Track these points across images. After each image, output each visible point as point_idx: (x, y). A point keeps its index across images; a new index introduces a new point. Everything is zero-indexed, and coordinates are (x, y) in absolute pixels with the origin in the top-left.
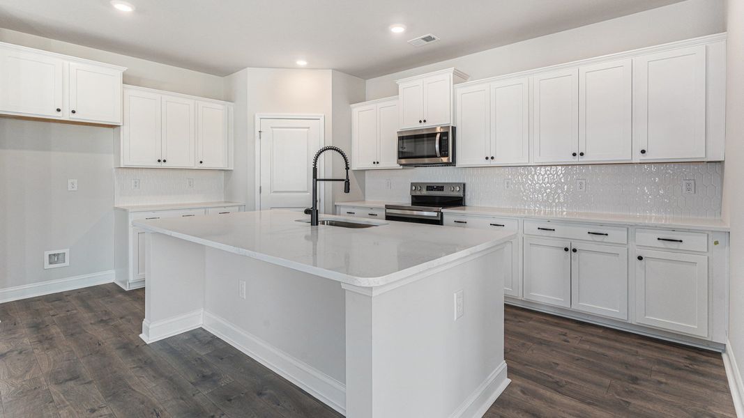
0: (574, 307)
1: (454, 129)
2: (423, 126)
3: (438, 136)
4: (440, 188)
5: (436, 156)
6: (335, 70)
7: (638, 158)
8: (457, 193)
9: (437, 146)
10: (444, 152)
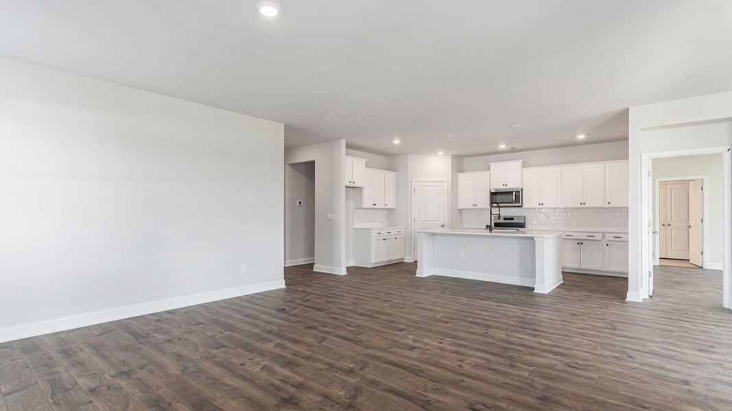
0: (582, 267)
1: (522, 189)
2: (505, 187)
3: (514, 193)
4: (512, 219)
5: (513, 203)
6: (452, 156)
7: (607, 206)
8: (521, 221)
9: (514, 198)
10: (517, 200)
